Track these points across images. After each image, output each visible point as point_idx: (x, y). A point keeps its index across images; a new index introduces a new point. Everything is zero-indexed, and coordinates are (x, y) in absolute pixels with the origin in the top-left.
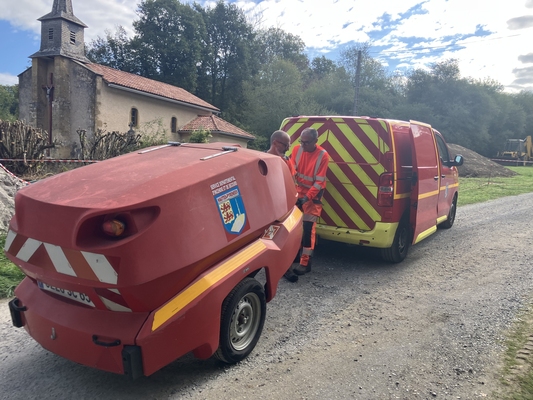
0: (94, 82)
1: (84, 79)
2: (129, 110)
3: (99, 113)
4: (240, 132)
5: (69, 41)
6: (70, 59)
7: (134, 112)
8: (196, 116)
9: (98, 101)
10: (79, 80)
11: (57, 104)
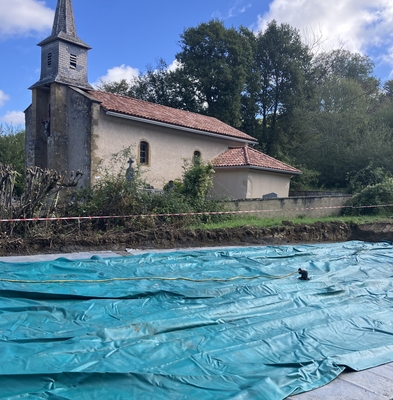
0: (90, 110)
1: (80, 108)
2: (138, 144)
3: (96, 148)
4: (281, 166)
5: (68, 65)
6: (67, 86)
7: (144, 147)
8: (226, 148)
9: (95, 133)
10: (76, 110)
11: (52, 139)
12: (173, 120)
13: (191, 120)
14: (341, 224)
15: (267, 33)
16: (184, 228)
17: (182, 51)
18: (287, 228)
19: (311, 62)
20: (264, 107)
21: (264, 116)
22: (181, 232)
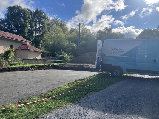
4: (38, 50)
8: (22, 44)
12: (3, 35)
13: (10, 35)
14: (51, 65)
15: (36, 11)
16: (3, 67)
17: (7, 13)
18: (36, 66)
19: (49, 21)
20: (36, 33)
21: (36, 35)
22: (2, 68)
